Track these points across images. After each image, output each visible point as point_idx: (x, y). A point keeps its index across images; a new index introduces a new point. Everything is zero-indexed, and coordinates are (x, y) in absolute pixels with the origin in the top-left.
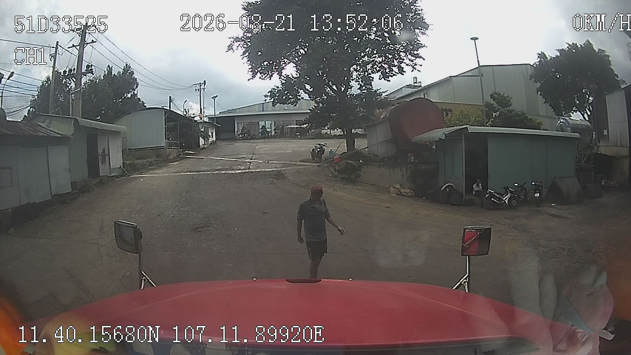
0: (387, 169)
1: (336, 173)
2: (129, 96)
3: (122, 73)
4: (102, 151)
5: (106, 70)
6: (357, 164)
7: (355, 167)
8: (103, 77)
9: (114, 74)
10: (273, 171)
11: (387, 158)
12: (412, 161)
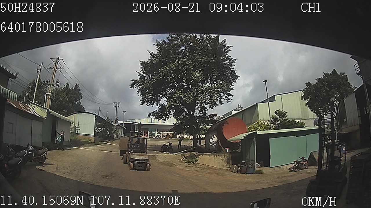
0: (213, 156)
1: (185, 158)
2: (77, 102)
3: (74, 88)
5: (65, 85)
7: (195, 155)
8: (63, 88)
9: (70, 89)
11: (214, 151)
12: (228, 152)
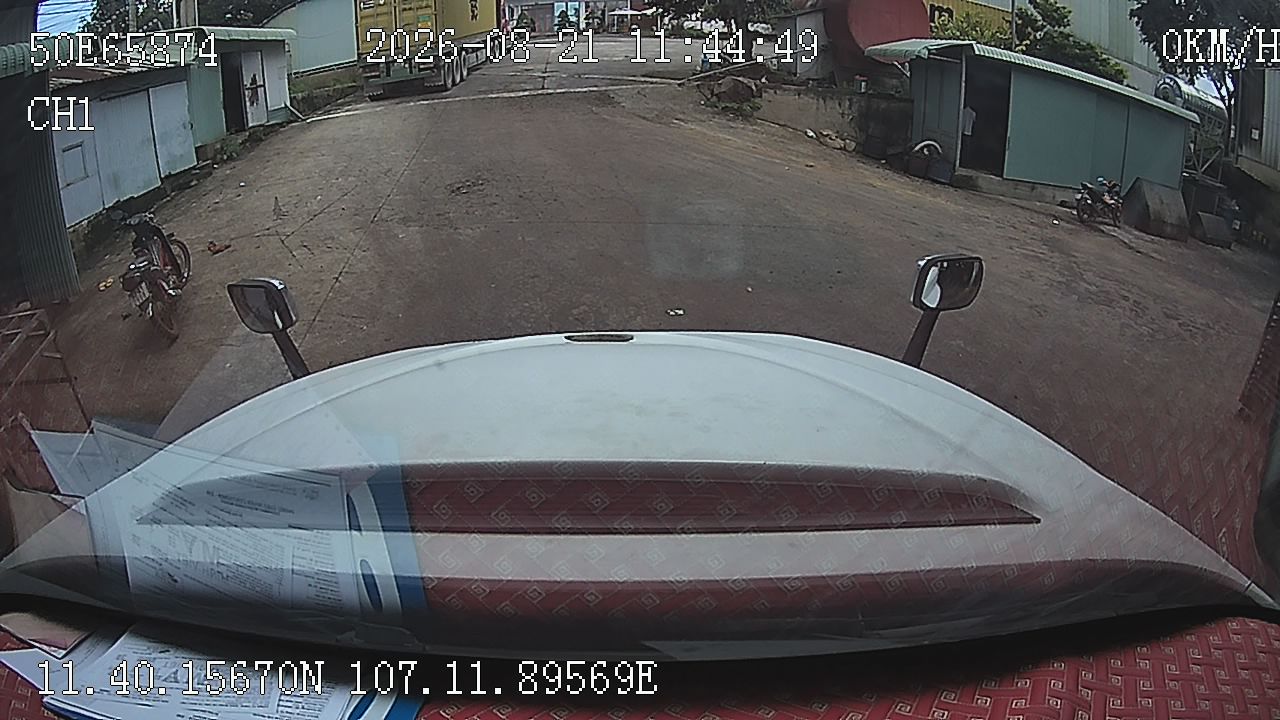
0: (813, 98)
1: (715, 99)
4: (250, 81)
6: (756, 86)
7: (752, 89)
10: (591, 91)
11: (813, 80)
12: (863, 90)
